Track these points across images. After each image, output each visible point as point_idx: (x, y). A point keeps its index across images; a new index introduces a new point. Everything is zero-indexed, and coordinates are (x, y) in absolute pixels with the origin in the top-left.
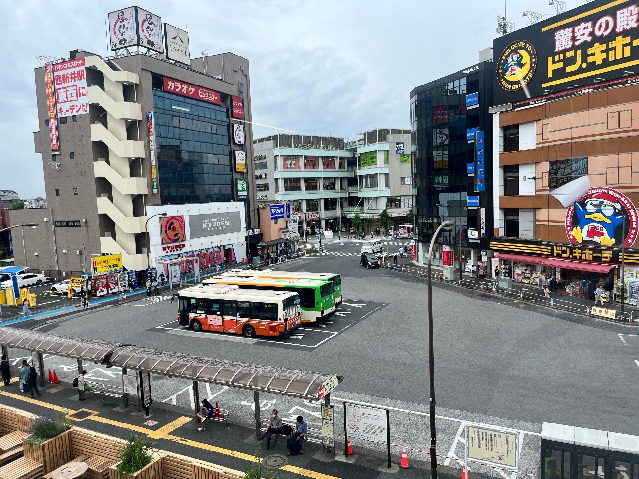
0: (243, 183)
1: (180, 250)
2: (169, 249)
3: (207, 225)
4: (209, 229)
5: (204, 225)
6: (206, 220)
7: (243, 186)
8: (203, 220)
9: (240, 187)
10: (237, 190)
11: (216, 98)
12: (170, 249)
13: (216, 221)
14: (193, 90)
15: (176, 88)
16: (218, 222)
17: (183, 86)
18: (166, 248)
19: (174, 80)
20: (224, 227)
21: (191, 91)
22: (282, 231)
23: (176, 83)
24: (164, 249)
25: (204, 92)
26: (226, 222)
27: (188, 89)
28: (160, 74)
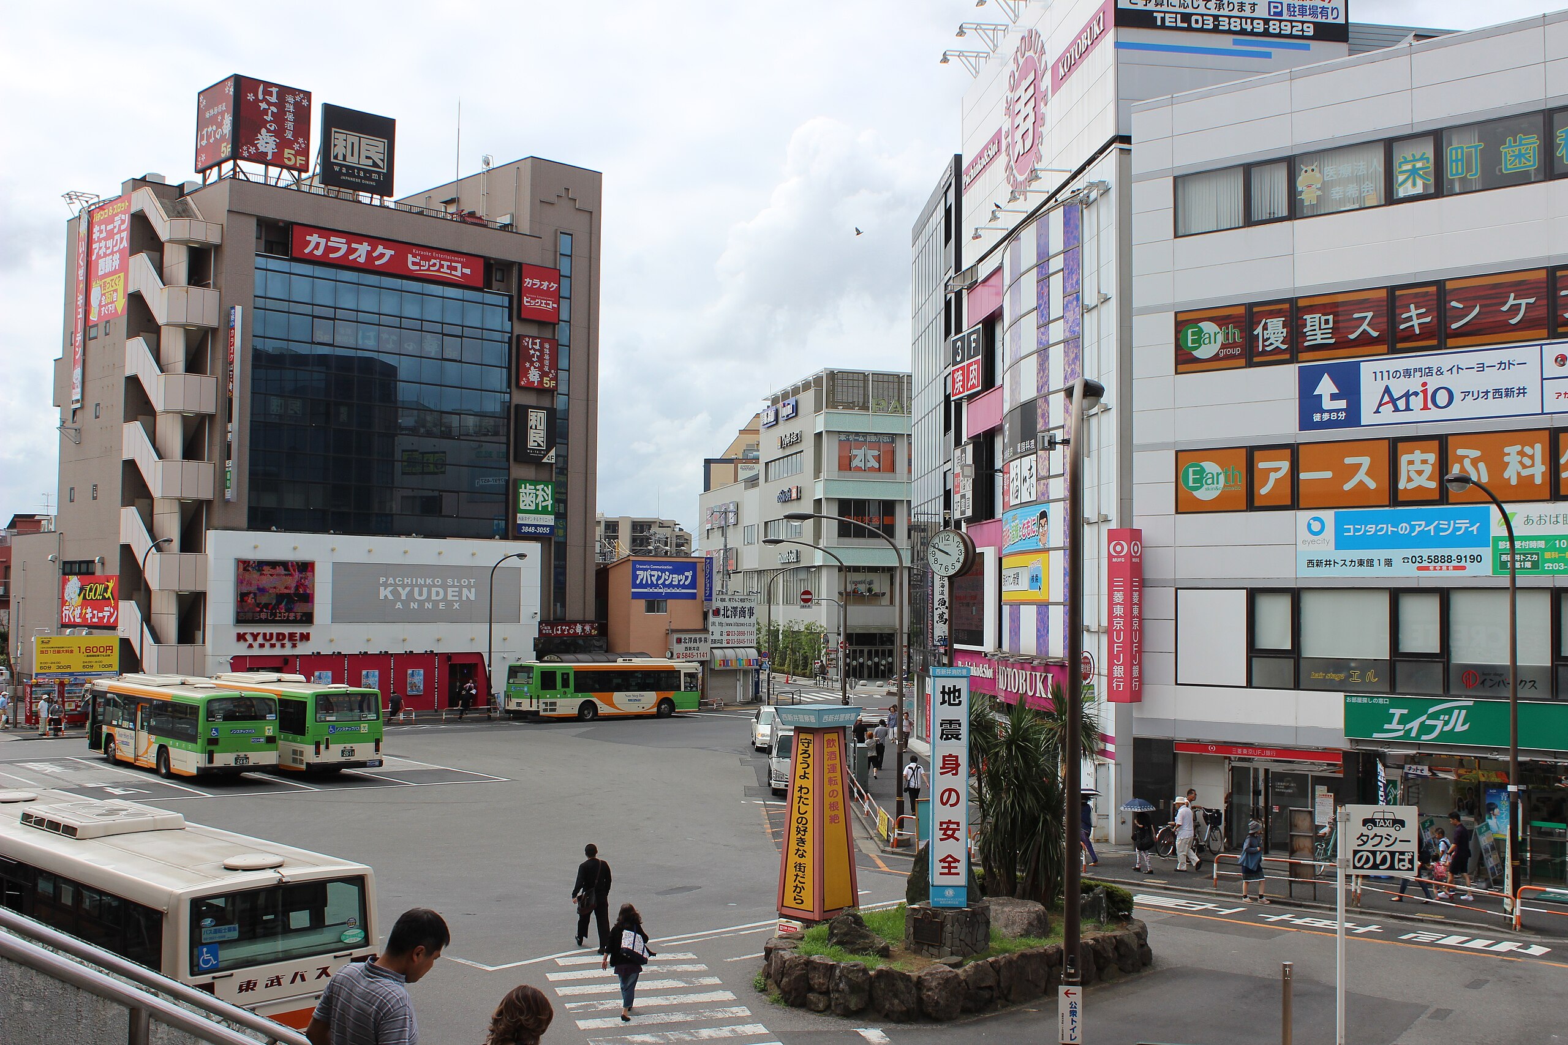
0: (540, 493)
1: (294, 646)
2: (255, 639)
3: (395, 593)
4: (399, 605)
5: (384, 593)
6: (391, 581)
7: (540, 498)
8: (382, 580)
9: (528, 502)
10: (516, 510)
11: (467, 271)
12: (260, 640)
13: (429, 587)
14: (389, 253)
15: (329, 249)
16: (434, 590)
17: (354, 245)
18: (248, 637)
19: (326, 232)
20: (456, 606)
21: (382, 255)
22: (676, 636)
23: (332, 239)
24: (241, 637)
25: (427, 259)
26: (465, 591)
27: (369, 253)
28: (283, 221)
